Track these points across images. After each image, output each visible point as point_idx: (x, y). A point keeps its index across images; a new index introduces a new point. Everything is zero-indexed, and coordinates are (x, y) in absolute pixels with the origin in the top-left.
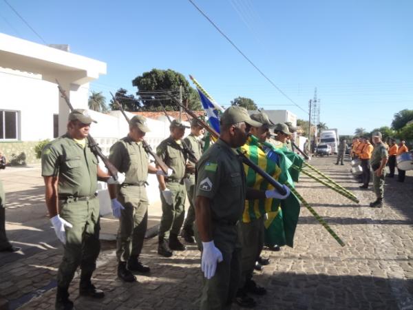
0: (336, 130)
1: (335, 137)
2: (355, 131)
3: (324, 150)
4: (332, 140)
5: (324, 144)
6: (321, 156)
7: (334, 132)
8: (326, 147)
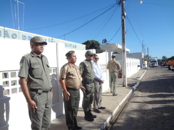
0: (157, 58)
1: (157, 60)
2: (162, 57)
3: (154, 65)
4: (156, 61)
5: (154, 63)
6: (154, 67)
7: (156, 58)
8: (155, 64)
